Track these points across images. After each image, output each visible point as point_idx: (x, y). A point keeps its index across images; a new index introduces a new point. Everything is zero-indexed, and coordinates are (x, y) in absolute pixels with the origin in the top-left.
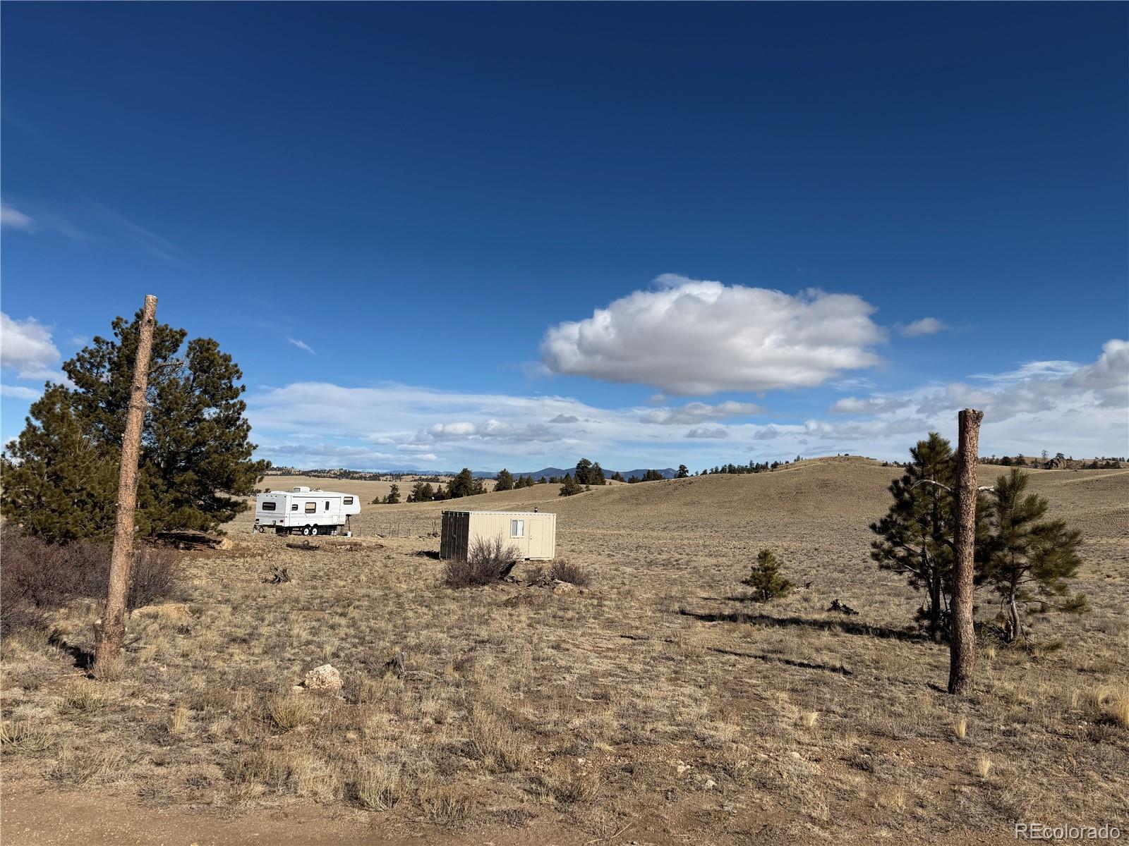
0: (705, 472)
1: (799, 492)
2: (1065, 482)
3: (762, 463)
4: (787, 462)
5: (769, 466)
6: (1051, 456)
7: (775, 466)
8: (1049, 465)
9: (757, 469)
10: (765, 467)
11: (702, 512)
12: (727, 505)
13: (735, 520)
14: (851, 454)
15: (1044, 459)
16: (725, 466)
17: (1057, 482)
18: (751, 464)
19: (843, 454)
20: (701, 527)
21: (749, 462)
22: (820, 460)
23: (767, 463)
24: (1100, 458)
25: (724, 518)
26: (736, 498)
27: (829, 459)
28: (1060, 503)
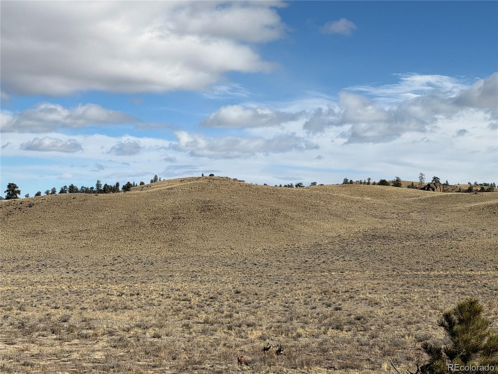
0: (54, 191)
1: (177, 217)
2: (468, 206)
3: (113, 184)
4: (142, 183)
5: (120, 188)
6: (428, 180)
7: (128, 187)
8: (428, 187)
9: (107, 189)
10: (115, 189)
11: (50, 246)
12: (84, 235)
13: (96, 256)
14: (216, 175)
15: (421, 183)
16: (65, 187)
17: (460, 206)
18: (98, 185)
19: (207, 175)
20: (51, 266)
21: (96, 183)
22: (182, 181)
23: (118, 184)
24: (473, 183)
25: (82, 253)
26: (95, 226)
27: (193, 179)
28: (470, 230)
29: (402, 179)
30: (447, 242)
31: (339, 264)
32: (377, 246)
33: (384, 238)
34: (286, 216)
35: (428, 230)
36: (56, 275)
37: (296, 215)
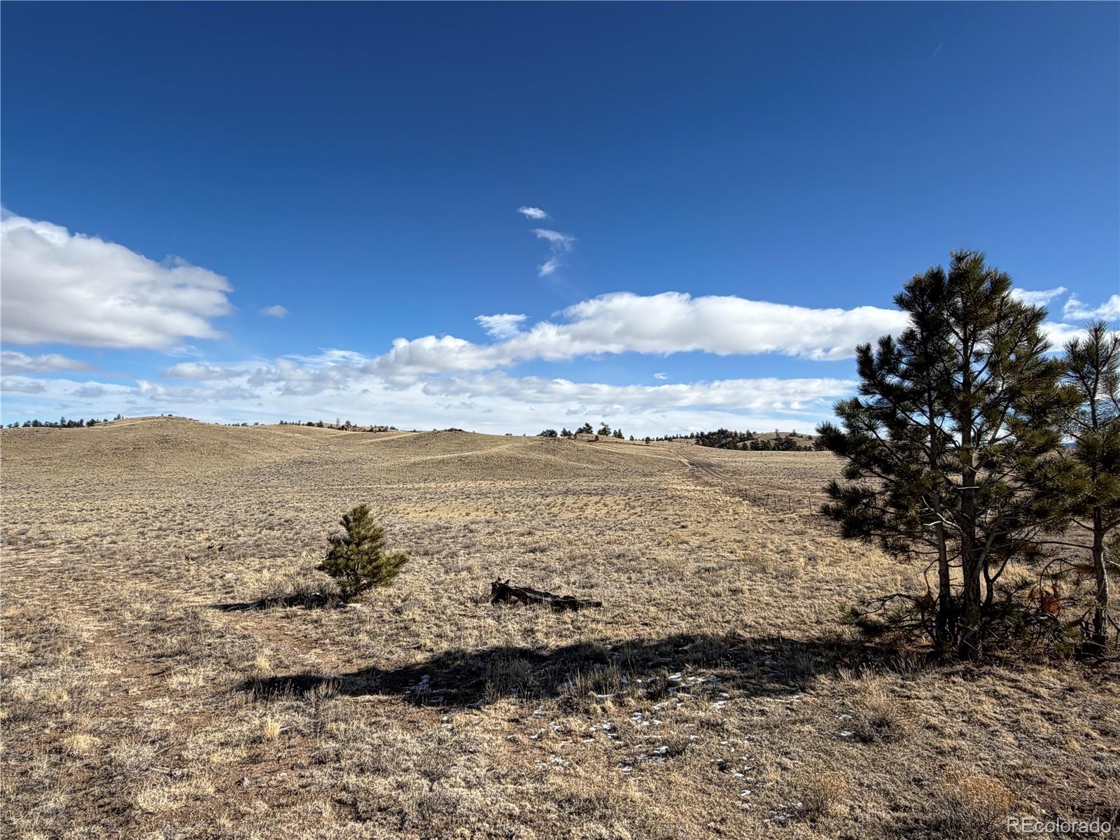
0: (17, 425)
1: (137, 448)
2: (369, 441)
3: (77, 420)
4: (105, 420)
5: (84, 424)
6: (342, 423)
7: (91, 423)
8: (342, 428)
9: (71, 425)
10: (80, 425)
11: (11, 471)
12: (47, 462)
13: (57, 479)
14: (174, 415)
15: (337, 425)
16: (29, 422)
17: (364, 441)
18: (63, 421)
19: (166, 415)
20: (11, 488)
21: (60, 419)
22: (143, 419)
23: (82, 421)
24: (373, 426)
25: (44, 477)
26: (57, 454)
27: (153, 418)
28: (371, 457)
29: (324, 422)
30: (354, 466)
31: (275, 482)
32: (304, 469)
33: (309, 463)
34: (233, 448)
35: (341, 458)
36: (17, 496)
37: (241, 446)
